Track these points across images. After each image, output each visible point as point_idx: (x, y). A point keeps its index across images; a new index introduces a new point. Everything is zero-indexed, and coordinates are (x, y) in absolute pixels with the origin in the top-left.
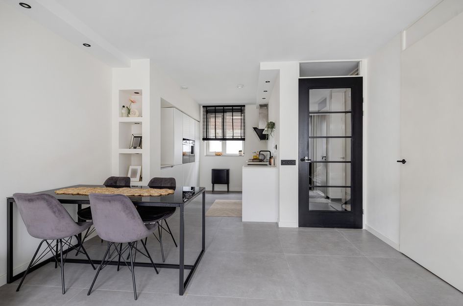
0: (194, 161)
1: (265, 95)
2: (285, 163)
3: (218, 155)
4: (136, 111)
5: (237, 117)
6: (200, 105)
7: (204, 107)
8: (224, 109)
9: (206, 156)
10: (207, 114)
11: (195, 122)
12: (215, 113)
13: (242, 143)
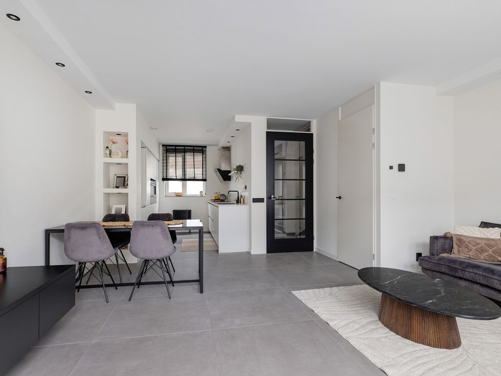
0: (156, 203)
1: (231, 139)
2: (256, 200)
3: (178, 195)
4: (119, 152)
5: (199, 158)
6: (159, 144)
7: (163, 145)
8: (184, 149)
9: (166, 196)
10: (166, 154)
11: (156, 161)
12: (176, 153)
13: (204, 183)
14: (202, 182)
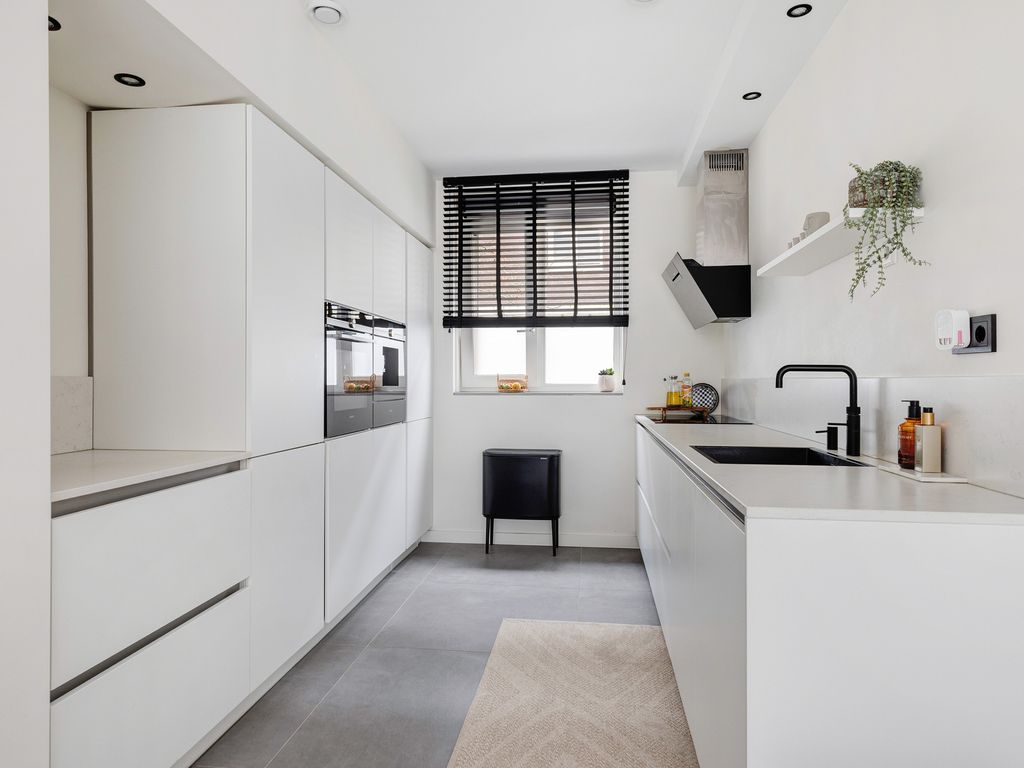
3: (510, 388)
6: (430, 173)
7: (448, 182)
8: (534, 192)
9: (463, 393)
10: (461, 214)
11: (415, 247)
12: (498, 208)
13: (616, 337)
14: (609, 331)
